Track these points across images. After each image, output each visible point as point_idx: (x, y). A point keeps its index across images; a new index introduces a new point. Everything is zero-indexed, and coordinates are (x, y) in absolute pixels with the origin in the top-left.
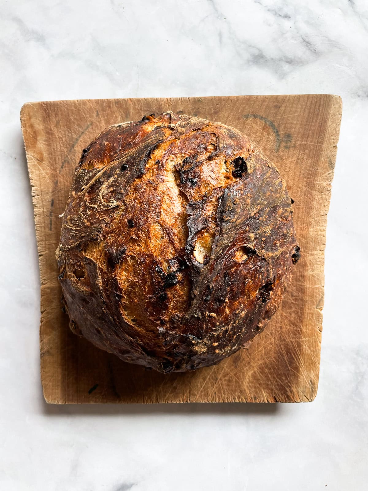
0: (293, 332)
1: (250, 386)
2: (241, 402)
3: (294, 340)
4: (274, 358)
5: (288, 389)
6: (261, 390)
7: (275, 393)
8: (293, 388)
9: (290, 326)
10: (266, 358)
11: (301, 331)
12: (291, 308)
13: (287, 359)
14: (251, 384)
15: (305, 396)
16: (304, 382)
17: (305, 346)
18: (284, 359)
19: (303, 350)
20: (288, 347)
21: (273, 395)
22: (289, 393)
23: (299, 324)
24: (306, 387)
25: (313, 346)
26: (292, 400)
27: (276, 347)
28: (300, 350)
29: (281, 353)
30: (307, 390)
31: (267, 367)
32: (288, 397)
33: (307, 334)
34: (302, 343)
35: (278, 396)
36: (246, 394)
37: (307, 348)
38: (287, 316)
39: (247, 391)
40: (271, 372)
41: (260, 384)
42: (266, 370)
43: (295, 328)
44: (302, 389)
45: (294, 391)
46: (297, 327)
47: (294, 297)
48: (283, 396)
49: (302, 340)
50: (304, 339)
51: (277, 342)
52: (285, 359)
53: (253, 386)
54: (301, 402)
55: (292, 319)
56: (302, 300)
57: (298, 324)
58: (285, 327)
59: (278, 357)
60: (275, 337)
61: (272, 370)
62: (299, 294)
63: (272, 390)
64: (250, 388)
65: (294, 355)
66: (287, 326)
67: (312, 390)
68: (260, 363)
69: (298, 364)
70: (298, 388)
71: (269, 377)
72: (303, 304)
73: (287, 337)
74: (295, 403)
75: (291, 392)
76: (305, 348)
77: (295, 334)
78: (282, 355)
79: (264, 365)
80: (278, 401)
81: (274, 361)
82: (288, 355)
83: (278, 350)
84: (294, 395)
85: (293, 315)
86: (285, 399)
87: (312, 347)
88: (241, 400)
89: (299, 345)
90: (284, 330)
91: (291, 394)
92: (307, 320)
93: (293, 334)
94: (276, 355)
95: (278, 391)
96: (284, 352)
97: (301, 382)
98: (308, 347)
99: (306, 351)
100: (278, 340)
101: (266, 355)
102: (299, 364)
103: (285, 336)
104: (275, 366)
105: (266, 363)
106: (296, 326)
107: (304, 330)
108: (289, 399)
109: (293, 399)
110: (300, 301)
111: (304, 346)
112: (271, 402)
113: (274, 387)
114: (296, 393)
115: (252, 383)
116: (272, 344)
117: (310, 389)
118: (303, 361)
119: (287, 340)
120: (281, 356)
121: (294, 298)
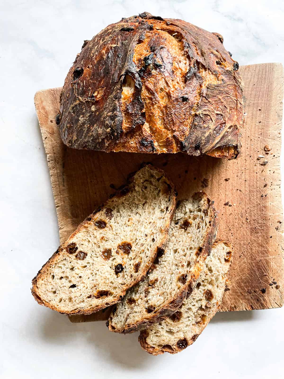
0: (261, 252)
1: (231, 298)
2: (224, 311)
3: (263, 258)
4: (248, 274)
5: (261, 298)
6: (240, 301)
7: (251, 302)
8: (265, 297)
9: (259, 247)
10: (242, 274)
11: (268, 250)
12: (258, 233)
13: (259, 274)
14: (231, 297)
15: (276, 303)
16: (274, 291)
17: (272, 262)
18: (256, 274)
19: (271, 266)
20: (259, 264)
21: (249, 303)
22: (263, 302)
23: (266, 245)
24: (276, 296)
25: (279, 262)
26: (266, 307)
27: (249, 264)
28: (268, 266)
29: (253, 269)
30: (276, 298)
31: (242, 282)
32: (262, 304)
33: (273, 253)
34: (269, 261)
35: (254, 305)
36: (228, 304)
37: (274, 264)
38: (256, 240)
39: (229, 302)
40: (246, 286)
41: (238, 296)
42: (242, 284)
43: (263, 249)
44: (273, 298)
45: (267, 299)
46: (264, 248)
47: (260, 224)
48: (258, 304)
49: (269, 258)
50: (271, 257)
51: (249, 261)
52: (257, 274)
53: (233, 298)
54: (273, 308)
55: (260, 241)
56: (266, 226)
57: (265, 245)
58: (254, 249)
59: (251, 273)
60: (247, 257)
61: (247, 284)
62: (263, 221)
63: (248, 300)
64: (231, 300)
65: (264, 270)
66: (256, 247)
67: (281, 298)
68: (237, 279)
69: (268, 278)
70: (269, 297)
71: (245, 290)
72: (267, 229)
73: (257, 257)
74: (268, 309)
75: (264, 300)
76: (273, 264)
77: (263, 254)
78: (254, 272)
79: (240, 280)
80: (254, 308)
81: (248, 277)
82: (259, 271)
83: (250, 267)
84: (266, 302)
85: (260, 238)
86: (260, 307)
87: (278, 263)
88: (224, 310)
89: (267, 262)
90: (254, 251)
91: (264, 302)
92: (272, 242)
93: (262, 253)
94: (249, 271)
95: (254, 300)
96: (255, 269)
97: (271, 291)
98: (275, 263)
99: (274, 266)
100: (250, 260)
101: (241, 272)
102: (269, 277)
103: (255, 256)
104: (250, 281)
105: (242, 279)
106: (263, 247)
107: (270, 250)
108: (263, 307)
109: (266, 306)
110: (265, 227)
111: (272, 263)
112: (248, 310)
113: (250, 297)
114: (268, 301)
115: (231, 295)
116: (245, 263)
117: (280, 297)
118: (272, 275)
119: (257, 259)
120: (253, 272)
121: (259, 225)
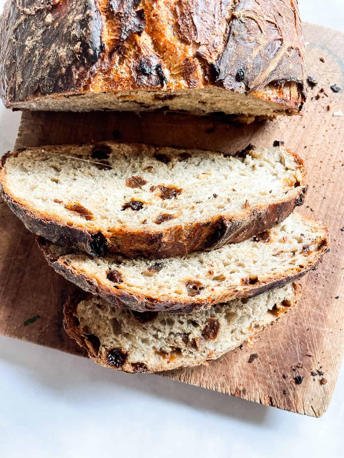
0: (314, 316)
1: (241, 374)
2: (224, 393)
3: (314, 327)
4: (282, 343)
5: (291, 392)
6: (255, 383)
7: (273, 392)
8: (298, 392)
9: (313, 306)
10: (272, 341)
11: (325, 317)
12: (319, 283)
13: (299, 350)
14: (243, 372)
15: (312, 407)
16: (315, 387)
17: (327, 339)
18: (295, 348)
19: (322, 343)
20: (304, 334)
21: (269, 393)
22: (291, 398)
23: (325, 308)
24: (316, 395)
25: (337, 342)
26: (293, 408)
27: (288, 329)
28: (318, 342)
29: (292, 339)
30: (316, 399)
31: (269, 353)
32: (289, 402)
33: (332, 324)
34: (323, 334)
35: (276, 399)
36: (234, 382)
37: (328, 341)
38: (311, 294)
39: (236, 380)
40: (273, 362)
41: (255, 374)
42: (268, 357)
43: (318, 312)
44: (310, 397)
45: (299, 396)
46: (321, 311)
47: (326, 270)
48: (283, 400)
49: (324, 329)
50: (327, 329)
51: (291, 324)
52: (297, 349)
53: (245, 375)
54: (305, 414)
55: (317, 298)
56: (335, 278)
57: (323, 307)
58: (305, 307)
59: (288, 344)
60: (289, 317)
61: (276, 360)
62: (332, 268)
63: (270, 387)
64: (241, 377)
65: (310, 346)
66: (308, 306)
67: (323, 401)
68: (261, 346)
69: (312, 361)
70: (305, 394)
71: (269, 368)
72: (334, 283)
73: (305, 321)
74: (296, 414)
75: (294, 396)
76: (326, 342)
77: (317, 320)
78: (294, 344)
79: (266, 349)
80: (274, 404)
81: (281, 348)
82: (300, 344)
83: (289, 334)
84: (297, 401)
85: (319, 293)
86: (284, 405)
87: (335, 342)
88: (224, 390)
89: (319, 336)
90: (303, 310)
91: (293, 400)
92: (336, 304)
93: (314, 318)
94: (285, 340)
95: (277, 390)
96: (296, 339)
97: (311, 386)
98: (330, 341)
99: (327, 346)
100: (293, 322)
101: (271, 337)
102: (314, 361)
103: (303, 318)
104: (281, 356)
105: (269, 348)
106: (320, 309)
107: (329, 317)
108: (289, 406)
109: (295, 407)
110: (332, 278)
111: (325, 339)
112: (263, 403)
113: (273, 384)
114: (301, 399)
115: (245, 369)
116: (284, 324)
117: (321, 400)
118: (320, 359)
119: (304, 325)
120: (291, 344)
121: (325, 272)
